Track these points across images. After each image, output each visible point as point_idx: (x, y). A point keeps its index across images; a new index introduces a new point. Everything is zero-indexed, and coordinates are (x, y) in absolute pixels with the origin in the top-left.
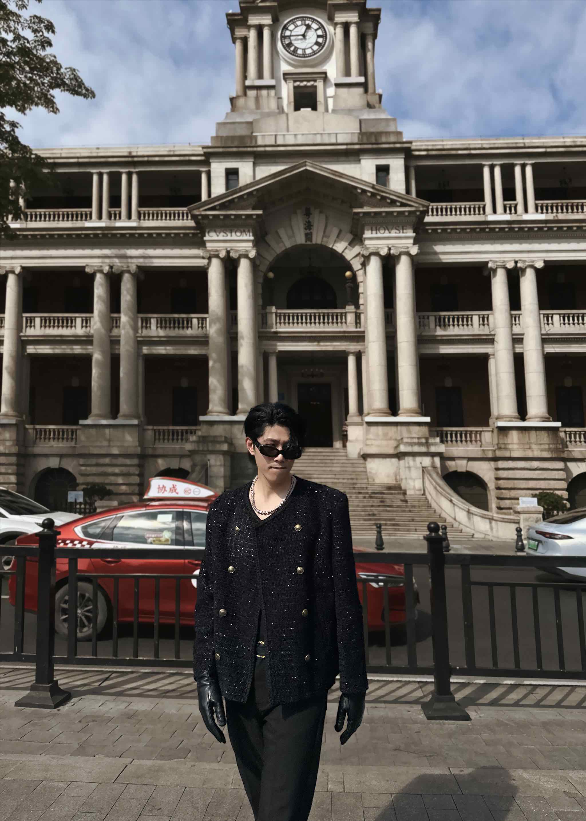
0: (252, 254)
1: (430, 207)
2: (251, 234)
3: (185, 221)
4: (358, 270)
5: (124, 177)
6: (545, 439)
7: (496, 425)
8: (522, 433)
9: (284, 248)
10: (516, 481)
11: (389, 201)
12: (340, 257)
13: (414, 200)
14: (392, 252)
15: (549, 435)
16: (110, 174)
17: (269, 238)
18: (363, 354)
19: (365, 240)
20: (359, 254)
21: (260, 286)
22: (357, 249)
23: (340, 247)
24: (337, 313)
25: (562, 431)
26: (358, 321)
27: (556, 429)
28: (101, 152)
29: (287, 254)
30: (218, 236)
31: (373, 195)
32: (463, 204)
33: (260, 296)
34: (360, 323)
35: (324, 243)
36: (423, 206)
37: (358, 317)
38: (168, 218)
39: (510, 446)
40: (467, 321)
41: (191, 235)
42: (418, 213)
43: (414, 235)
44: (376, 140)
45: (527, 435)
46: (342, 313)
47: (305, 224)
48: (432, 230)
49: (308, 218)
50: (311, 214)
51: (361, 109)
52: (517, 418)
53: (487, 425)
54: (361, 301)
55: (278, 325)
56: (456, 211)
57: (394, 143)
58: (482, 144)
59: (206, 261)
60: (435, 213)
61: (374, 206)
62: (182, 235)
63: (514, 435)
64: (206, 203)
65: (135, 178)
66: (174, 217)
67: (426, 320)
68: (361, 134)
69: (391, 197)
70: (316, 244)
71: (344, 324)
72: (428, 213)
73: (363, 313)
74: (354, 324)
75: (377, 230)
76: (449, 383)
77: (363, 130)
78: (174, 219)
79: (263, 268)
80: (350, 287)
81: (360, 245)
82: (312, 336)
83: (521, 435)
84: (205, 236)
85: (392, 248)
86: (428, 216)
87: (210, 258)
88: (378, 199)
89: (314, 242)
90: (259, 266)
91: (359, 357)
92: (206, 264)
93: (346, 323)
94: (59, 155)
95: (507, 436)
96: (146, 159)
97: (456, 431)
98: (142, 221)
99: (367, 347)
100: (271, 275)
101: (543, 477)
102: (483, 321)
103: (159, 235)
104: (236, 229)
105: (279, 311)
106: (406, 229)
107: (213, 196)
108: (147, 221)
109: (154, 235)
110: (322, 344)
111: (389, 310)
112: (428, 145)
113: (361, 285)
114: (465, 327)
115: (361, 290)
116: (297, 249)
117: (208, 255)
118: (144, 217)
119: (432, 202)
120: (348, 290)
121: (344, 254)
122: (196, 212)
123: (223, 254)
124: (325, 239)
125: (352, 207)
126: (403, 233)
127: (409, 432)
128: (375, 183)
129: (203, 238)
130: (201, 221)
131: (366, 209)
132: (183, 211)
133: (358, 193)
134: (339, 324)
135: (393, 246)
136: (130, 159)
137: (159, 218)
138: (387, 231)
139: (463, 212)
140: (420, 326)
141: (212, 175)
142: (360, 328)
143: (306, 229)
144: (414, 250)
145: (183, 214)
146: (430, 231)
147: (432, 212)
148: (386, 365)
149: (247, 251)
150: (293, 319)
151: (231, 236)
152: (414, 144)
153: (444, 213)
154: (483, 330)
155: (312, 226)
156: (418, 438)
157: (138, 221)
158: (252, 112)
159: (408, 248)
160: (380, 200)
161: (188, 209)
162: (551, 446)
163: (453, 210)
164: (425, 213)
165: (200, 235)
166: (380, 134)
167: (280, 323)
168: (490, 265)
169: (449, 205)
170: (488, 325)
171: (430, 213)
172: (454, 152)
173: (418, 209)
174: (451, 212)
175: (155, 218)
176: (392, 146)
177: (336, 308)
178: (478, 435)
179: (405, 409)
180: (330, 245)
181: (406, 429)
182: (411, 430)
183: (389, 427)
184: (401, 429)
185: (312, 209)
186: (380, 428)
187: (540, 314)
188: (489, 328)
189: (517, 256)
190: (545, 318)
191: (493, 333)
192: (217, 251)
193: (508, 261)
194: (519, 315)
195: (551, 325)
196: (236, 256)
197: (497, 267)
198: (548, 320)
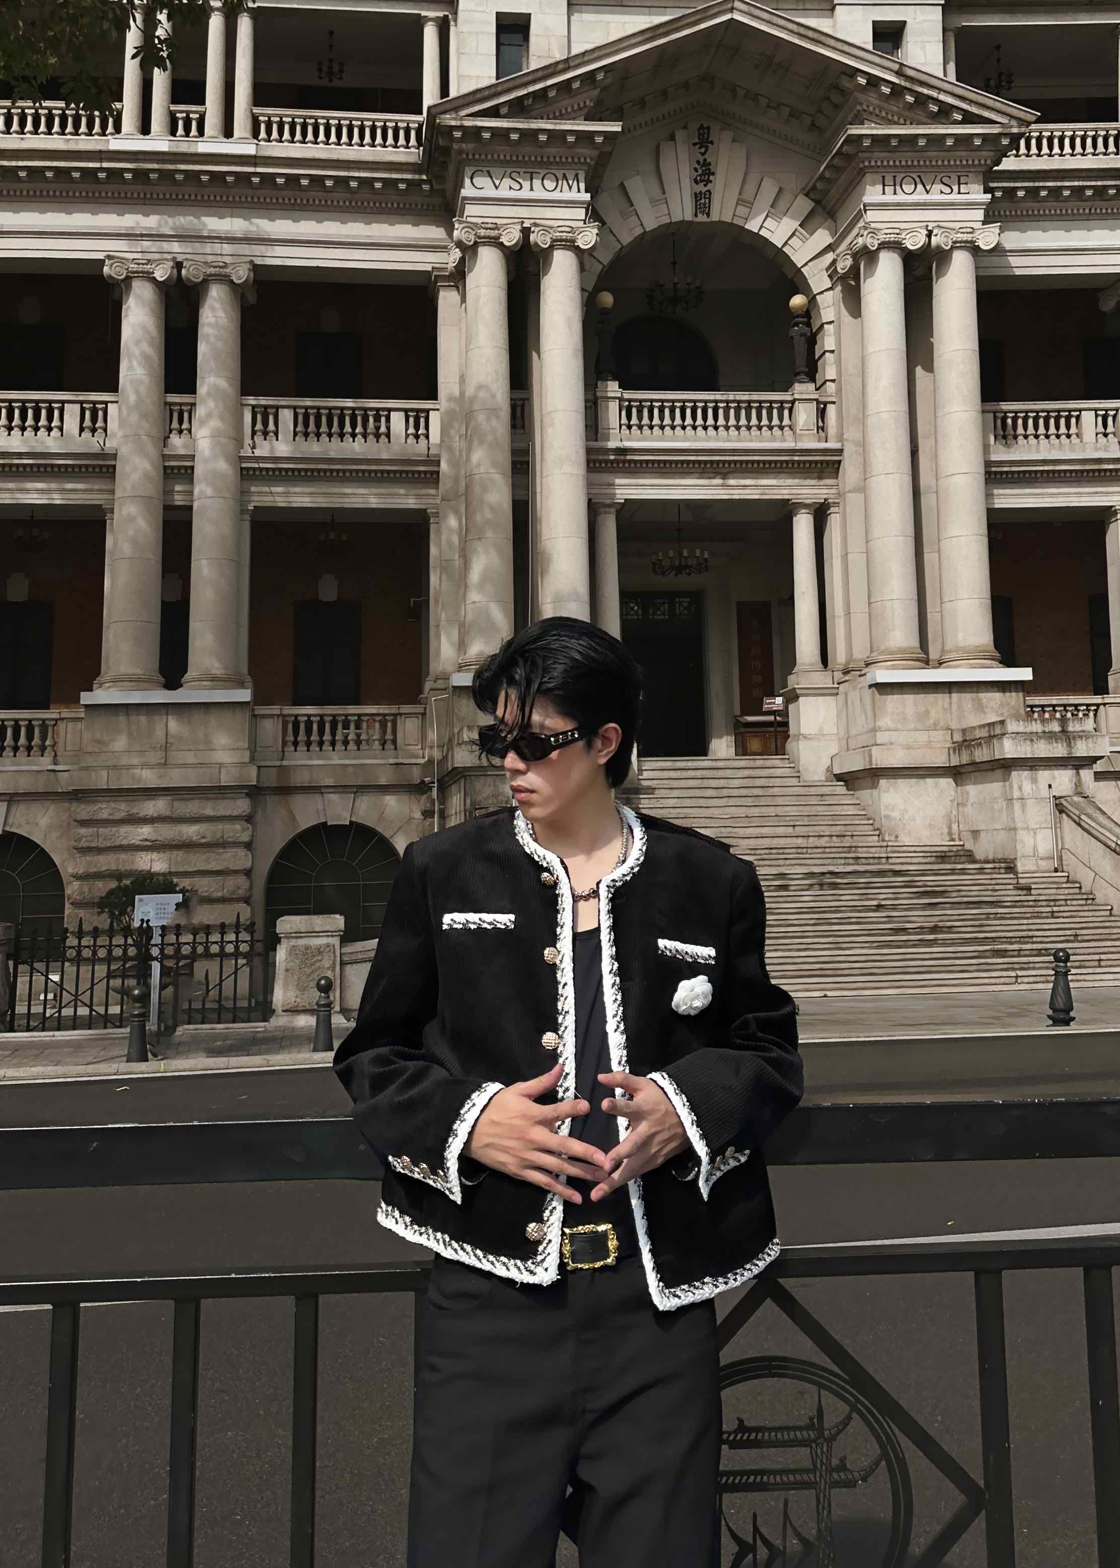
0: (587, 238)
2: (584, 185)
9: (638, 231)
18: (832, 510)
19: (865, 210)
23: (776, 232)
24: (771, 402)
26: (822, 423)
40: (1067, 426)
41: (400, 186)
43: (987, 198)
46: (782, 403)
47: (695, 169)
49: (703, 154)
50: (711, 143)
62: (378, 185)
65: (244, 27)
66: (350, 135)
70: (721, 223)
75: (897, 183)
81: (838, 224)
84: (460, 187)
85: (935, 232)
87: (473, 249)
89: (717, 217)
91: (821, 515)
100: (607, 299)
103: (317, 179)
104: (545, 172)
105: (626, 395)
106: (966, 184)
108: (277, 143)
109: (305, 182)
117: (467, 240)
118: (269, 131)
121: (787, 251)
123: (510, 237)
124: (741, 212)
126: (960, 193)
127: (980, 708)
129: (457, 192)
135: (938, 227)
138: (920, 188)
141: (464, 28)
142: (827, 440)
143: (696, 182)
149: (572, 230)
150: (662, 417)
151: (532, 188)
155: (715, 173)
159: (971, 231)
175: (298, 136)
179: (964, 650)
180: (753, 226)
181: (973, 700)
182: (984, 701)
183: (931, 697)
184: (960, 700)
185: (715, 128)
186: (909, 699)
192: (496, 227)
196: (545, 242)
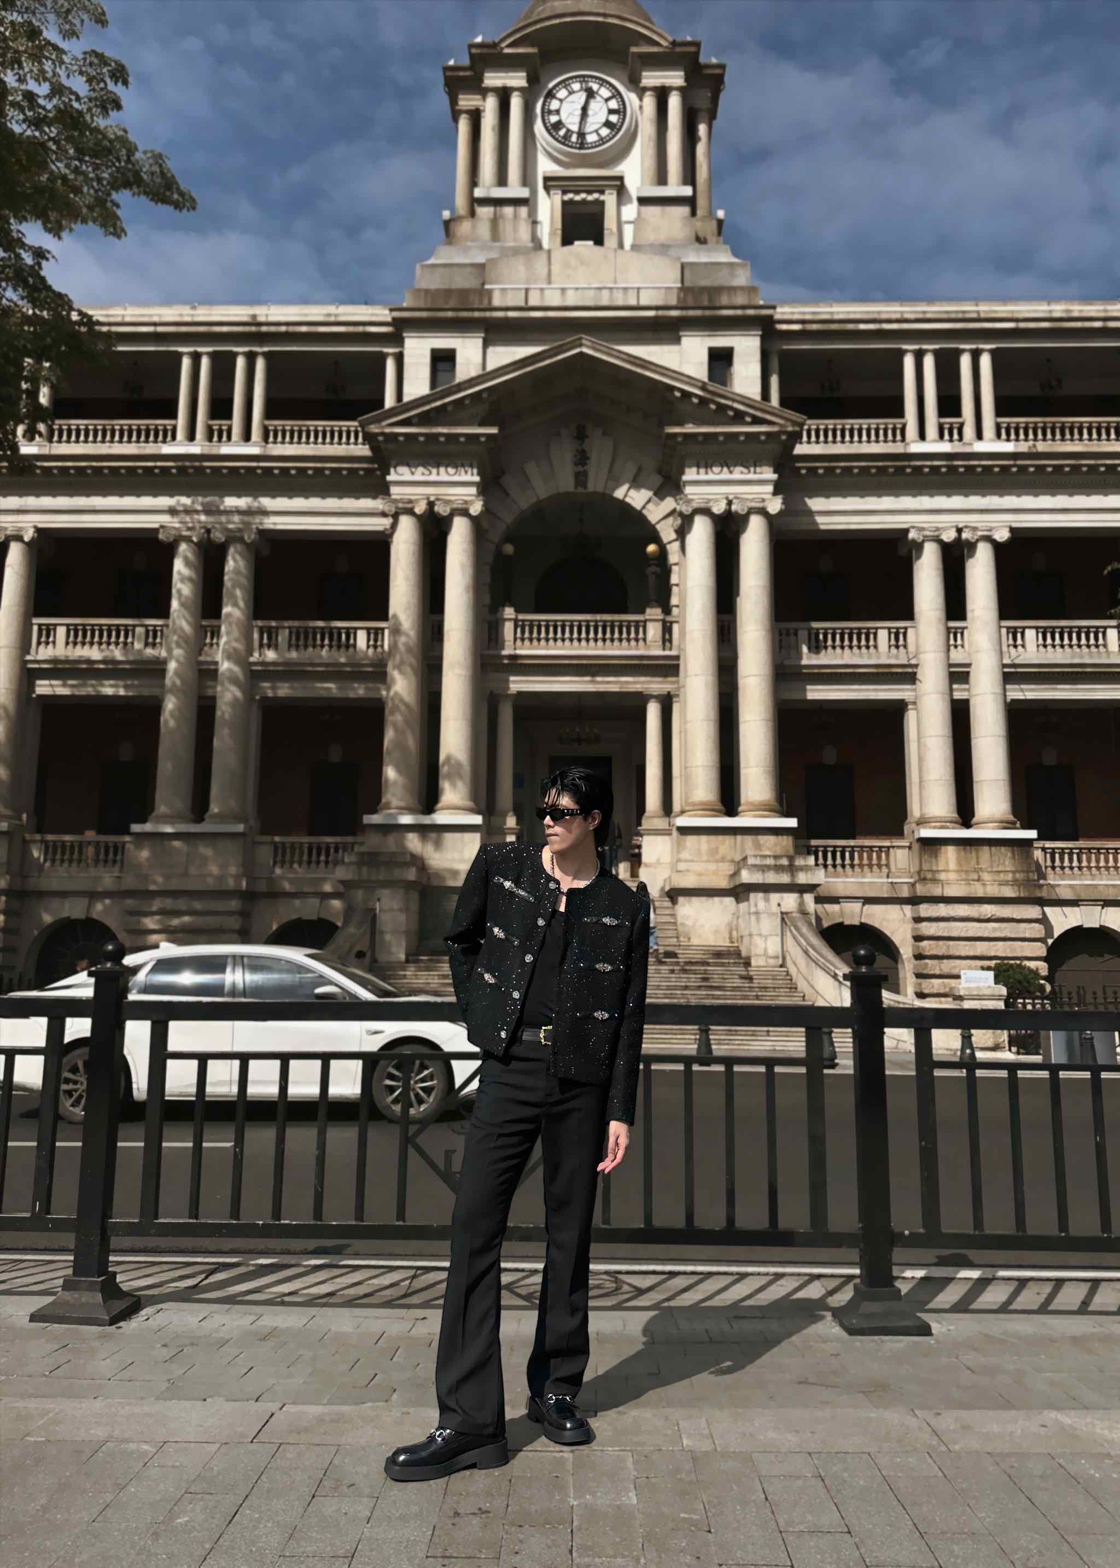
0: (476, 508)
1: (806, 427)
2: (475, 471)
3: (352, 446)
4: (670, 543)
5: (240, 363)
6: (1007, 863)
7: (916, 836)
8: (964, 850)
9: (534, 500)
10: (951, 943)
11: (731, 413)
12: (636, 517)
13: (776, 411)
14: (734, 508)
15: (1013, 853)
16: (214, 356)
17: (508, 481)
18: (674, 699)
19: (684, 486)
20: (674, 511)
21: (487, 569)
22: (669, 504)
23: (637, 498)
24: (629, 622)
25: (1037, 848)
26: (667, 637)
27: (1028, 843)
28: (198, 315)
29: (539, 512)
30: (413, 473)
31: (703, 401)
32: (865, 423)
33: (487, 588)
34: (670, 641)
35: (608, 491)
36: (794, 423)
37: (667, 629)
38: (320, 440)
39: (942, 876)
40: (867, 640)
41: (361, 473)
42: (784, 437)
43: (775, 476)
44: (710, 300)
45: (974, 854)
46: (637, 622)
47: (575, 455)
48: (809, 469)
49: (580, 444)
50: (587, 437)
51: (683, 245)
52: (956, 822)
53: (900, 833)
54: (674, 600)
55: (519, 643)
56: (852, 436)
57: (743, 307)
58: (902, 313)
59: (386, 523)
60: (813, 438)
61: (703, 424)
62: (345, 472)
63: (950, 854)
64: (392, 412)
65: (260, 364)
66: (332, 437)
67: (792, 638)
68: (683, 289)
69: (736, 405)
70: (594, 493)
71: (641, 643)
72: (801, 437)
73: (677, 622)
74: (660, 643)
75: (708, 466)
76: (830, 756)
77: (687, 284)
78: (332, 443)
79: (495, 535)
80: (655, 573)
81: (674, 496)
82: (582, 665)
83: (962, 853)
84: (389, 474)
85: (734, 501)
86: (801, 443)
87: (396, 517)
88: (713, 410)
89: (591, 487)
90: (488, 530)
91: (667, 703)
92: (388, 527)
93: (645, 640)
94: (119, 319)
95: (936, 857)
96: (283, 329)
97: (844, 847)
98: (270, 445)
99: (684, 687)
100: (509, 549)
101: (1002, 935)
102: (897, 639)
103: (302, 471)
104: (447, 462)
105: (521, 617)
106: (760, 466)
107: (406, 399)
108: (279, 445)
109: (293, 472)
110: (599, 679)
111: (726, 617)
112: (804, 313)
113: (675, 569)
114: (864, 650)
115: (674, 579)
116: (559, 499)
117: (394, 510)
118: (275, 437)
119: (811, 417)
120: (652, 580)
121: (645, 512)
122: (374, 429)
123: (420, 508)
124: (611, 482)
125: (662, 425)
126: (755, 473)
127: (758, 846)
128: (706, 379)
129: (385, 478)
130: (382, 446)
131: (688, 428)
132: (348, 427)
133: (676, 397)
134: (633, 643)
135: (736, 498)
136: (253, 329)
137: (304, 439)
138: (725, 469)
139: (864, 438)
140: (781, 647)
141: (407, 360)
142: (671, 649)
143: (576, 464)
144: (775, 506)
145: (348, 433)
146: (803, 472)
147: (809, 436)
148: (717, 719)
149: (466, 502)
150: (547, 632)
151: (438, 474)
152: (779, 310)
153: (830, 438)
154: (896, 657)
155: (587, 459)
156: (776, 857)
157: (264, 444)
158: (483, 248)
159: (763, 500)
160: (716, 411)
161: (360, 422)
162: (1018, 875)
163: (847, 433)
164: (795, 437)
165: (378, 473)
166: (719, 290)
167: (523, 640)
168: (911, 535)
170: (905, 646)
171: (805, 438)
172: (850, 327)
173: (783, 429)
174: (843, 436)
175: (296, 439)
176: (739, 312)
177: (625, 611)
178: (883, 855)
179: (752, 804)
180: (619, 493)
181: (753, 841)
182: (762, 842)
183: (720, 838)
184: (742, 842)
185: (589, 426)
186: (704, 838)
187: (1000, 627)
188: (907, 653)
189: (962, 519)
190: (1010, 636)
191: (913, 662)
192: (410, 501)
193: (945, 529)
194: (964, 628)
195: (1020, 648)
196: (445, 511)
197: (926, 539)
198: (1015, 639)
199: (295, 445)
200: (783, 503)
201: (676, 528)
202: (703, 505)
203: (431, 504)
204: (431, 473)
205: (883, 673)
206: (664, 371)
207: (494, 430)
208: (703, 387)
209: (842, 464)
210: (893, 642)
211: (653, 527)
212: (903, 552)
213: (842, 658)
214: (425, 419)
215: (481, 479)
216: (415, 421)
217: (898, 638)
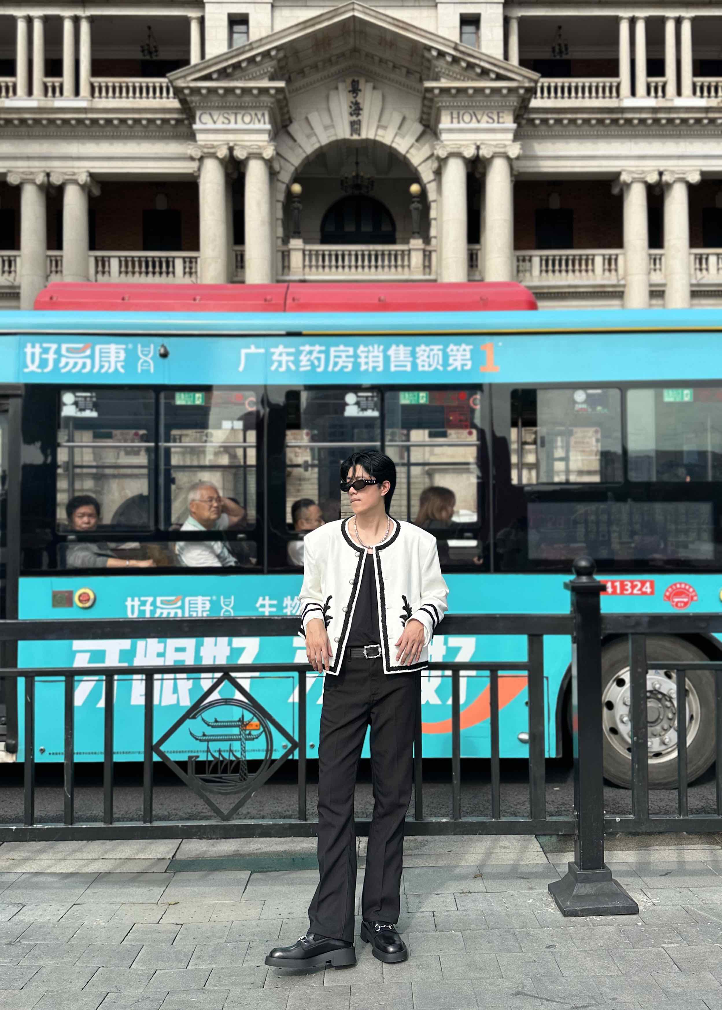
0: (269, 152)
1: (540, 84)
2: (267, 120)
3: (165, 100)
4: (430, 183)
9: (318, 145)
11: (478, 70)
12: (402, 161)
13: (516, 70)
14: (482, 152)
16: (46, 19)
17: (294, 129)
19: (441, 133)
20: (432, 155)
21: (280, 206)
22: (429, 148)
23: (403, 145)
24: (396, 251)
26: (428, 263)
30: (215, 122)
31: (456, 60)
33: (280, 223)
34: (430, 267)
35: (378, 138)
36: (531, 80)
37: (427, 255)
38: (139, 94)
40: (587, 265)
41: (173, 122)
42: (523, 92)
43: (514, 126)
46: (403, 251)
47: (351, 107)
48: (542, 119)
49: (355, 97)
50: (360, 90)
54: (433, 232)
55: (307, 269)
56: (577, 92)
59: (193, 165)
60: (546, 94)
61: (456, 79)
62: (159, 122)
64: (197, 68)
65: (85, 28)
66: (148, 92)
67: (528, 262)
69: (483, 64)
70: (367, 140)
71: (405, 269)
72: (537, 93)
73: (435, 251)
74: (422, 269)
75: (461, 116)
78: (147, 98)
79: (285, 176)
80: (417, 209)
81: (434, 142)
84: (195, 123)
85: (482, 147)
86: (536, 97)
87: (201, 159)
88: (462, 68)
89: (364, 136)
90: (279, 173)
92: (196, 169)
93: (410, 266)
98: (96, 100)
100: (297, 188)
102: (610, 264)
103: (123, 121)
104: (243, 112)
105: (308, 247)
106: (503, 117)
107: (208, 57)
108: (104, 99)
109: (116, 122)
113: (433, 205)
114: (584, 273)
115: (433, 214)
116: (338, 146)
117: (199, 154)
118: (100, 92)
119: (544, 76)
120: (415, 215)
121: (408, 156)
122: (180, 83)
123: (223, 153)
124: (380, 132)
125: (421, 80)
126: (498, 122)
128: (458, 41)
129: (192, 126)
130: (189, 99)
131: (444, 83)
133: (433, 56)
134: (400, 269)
135: (484, 144)
138: (475, 119)
139: (588, 94)
140: (518, 271)
141: (208, 23)
142: (430, 274)
143: (351, 114)
144: (515, 150)
145: (161, 88)
146: (538, 121)
147: (542, 92)
149: (260, 147)
150: (331, 260)
151: (236, 122)
153: (559, 94)
154: (609, 279)
155: (361, 109)
157: (90, 98)
159: (505, 146)
160: (466, 69)
161: (170, 79)
163: (573, 90)
164: (532, 93)
165: (187, 122)
167: (310, 265)
168: (624, 177)
169: (566, 81)
170: (616, 270)
171: (540, 94)
173: (522, 85)
174: (570, 92)
175: (118, 94)
177: (394, 242)
180: (387, 141)
185: (362, 82)
187: (690, 254)
188: (617, 275)
189: (662, 164)
190: (698, 261)
191: (622, 282)
192: (213, 147)
193: (650, 172)
194: (661, 255)
195: (704, 272)
196: (243, 155)
197: (634, 180)
198: (701, 263)
199: (117, 100)
200: (520, 149)
201: (434, 170)
202: (456, 150)
203: (231, 149)
204: (229, 122)
205: (598, 292)
206: (423, 33)
207: (281, 84)
208: (456, 49)
209: (569, 116)
210: (607, 266)
211: (416, 169)
212: (615, 191)
213: (567, 280)
214: (223, 74)
215: (272, 126)
216: (215, 76)
217: (610, 262)
